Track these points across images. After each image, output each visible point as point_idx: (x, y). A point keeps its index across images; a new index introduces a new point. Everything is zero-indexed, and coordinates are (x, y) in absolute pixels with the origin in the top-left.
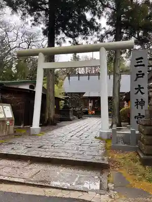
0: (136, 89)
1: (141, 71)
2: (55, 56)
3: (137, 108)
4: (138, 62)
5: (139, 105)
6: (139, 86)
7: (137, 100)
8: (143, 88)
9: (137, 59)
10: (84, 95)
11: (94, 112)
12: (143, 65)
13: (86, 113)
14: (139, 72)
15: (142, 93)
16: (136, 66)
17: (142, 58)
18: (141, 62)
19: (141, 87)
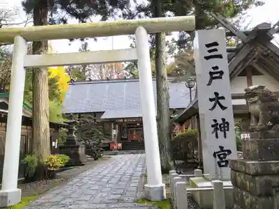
0: (211, 100)
1: (217, 68)
2: (49, 41)
3: (217, 137)
4: (210, 51)
5: (219, 132)
6: (216, 94)
7: (215, 121)
8: (223, 98)
9: (208, 46)
10: (104, 117)
11: (120, 145)
12: (220, 56)
13: (108, 148)
14: (213, 68)
15: (223, 108)
16: (207, 58)
17: (216, 44)
18: (216, 50)
19: (219, 96)
